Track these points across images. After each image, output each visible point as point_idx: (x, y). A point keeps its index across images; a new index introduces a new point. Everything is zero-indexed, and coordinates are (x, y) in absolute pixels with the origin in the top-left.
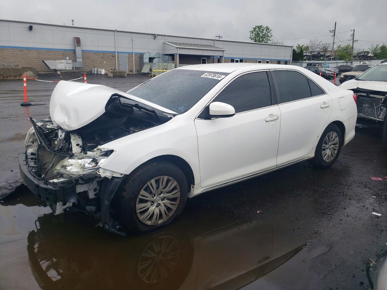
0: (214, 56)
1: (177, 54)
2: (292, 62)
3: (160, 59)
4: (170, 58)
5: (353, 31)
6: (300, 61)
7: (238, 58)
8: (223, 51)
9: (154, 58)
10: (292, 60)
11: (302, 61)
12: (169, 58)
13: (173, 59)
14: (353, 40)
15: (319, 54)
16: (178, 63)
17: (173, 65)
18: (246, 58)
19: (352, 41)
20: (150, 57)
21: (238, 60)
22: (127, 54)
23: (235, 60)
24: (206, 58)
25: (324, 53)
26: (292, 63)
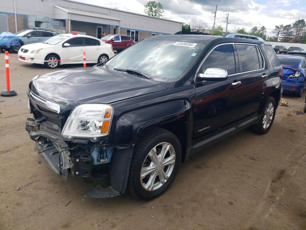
0: (110, 25)
1: (68, 20)
3: (49, 24)
4: (62, 23)
5: (227, 15)
7: (134, 30)
8: (119, 21)
9: (42, 22)
12: (59, 23)
13: (65, 26)
14: (227, 22)
15: (199, 32)
16: (70, 30)
18: (141, 30)
20: (37, 21)
21: (134, 32)
22: (7, 15)
23: (131, 31)
24: (102, 27)
25: (203, 31)
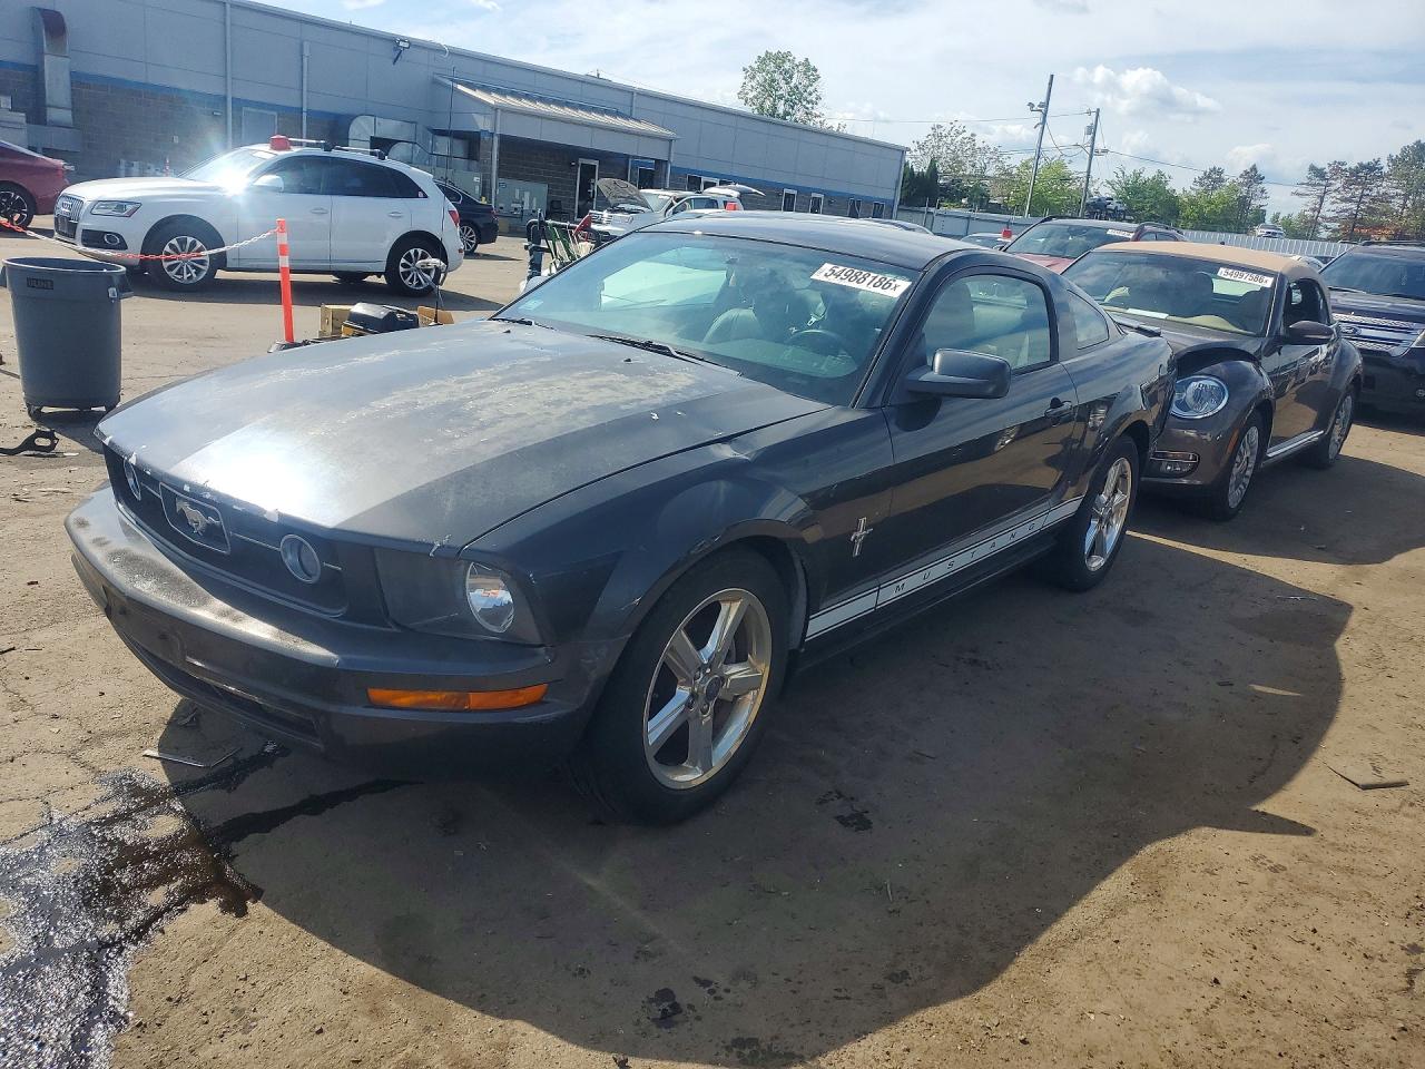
0: (627, 156)
1: (492, 135)
2: (898, 209)
3: (417, 149)
4: (460, 148)
5: (1094, 115)
6: (922, 209)
7: (715, 176)
8: (670, 140)
10: (900, 204)
11: (932, 210)
12: (453, 146)
13: (475, 155)
14: (1092, 147)
16: (494, 174)
17: (475, 179)
18: (742, 179)
19: (1089, 149)
20: (377, 135)
22: (275, 113)
23: (703, 179)
24: (596, 163)
26: (900, 213)
